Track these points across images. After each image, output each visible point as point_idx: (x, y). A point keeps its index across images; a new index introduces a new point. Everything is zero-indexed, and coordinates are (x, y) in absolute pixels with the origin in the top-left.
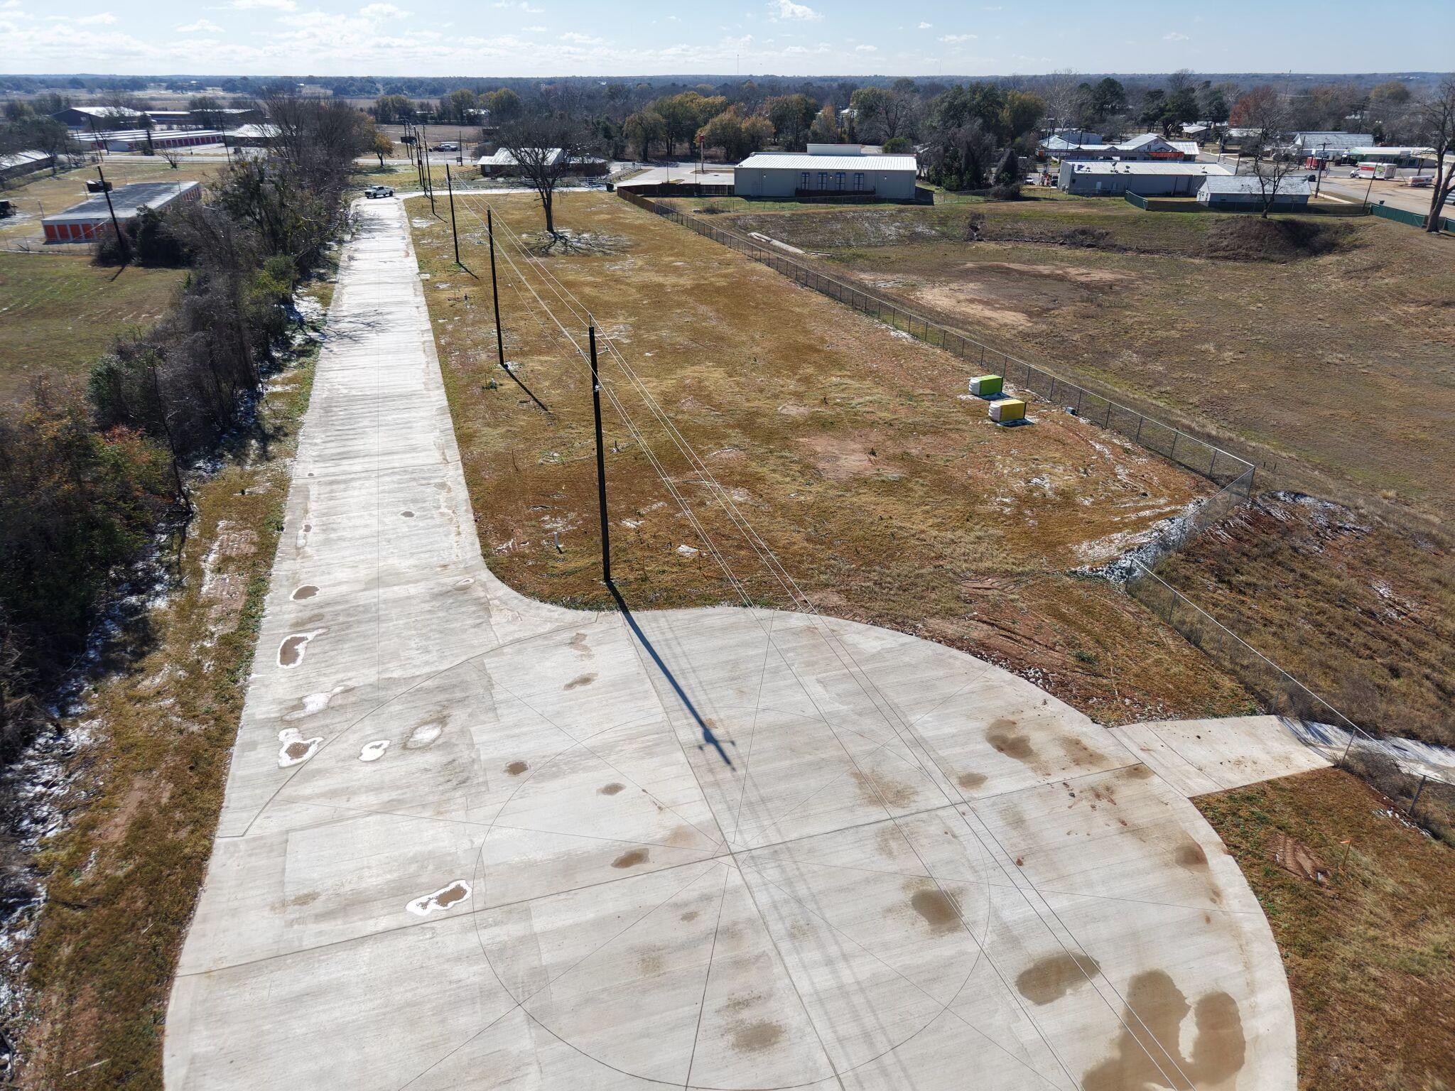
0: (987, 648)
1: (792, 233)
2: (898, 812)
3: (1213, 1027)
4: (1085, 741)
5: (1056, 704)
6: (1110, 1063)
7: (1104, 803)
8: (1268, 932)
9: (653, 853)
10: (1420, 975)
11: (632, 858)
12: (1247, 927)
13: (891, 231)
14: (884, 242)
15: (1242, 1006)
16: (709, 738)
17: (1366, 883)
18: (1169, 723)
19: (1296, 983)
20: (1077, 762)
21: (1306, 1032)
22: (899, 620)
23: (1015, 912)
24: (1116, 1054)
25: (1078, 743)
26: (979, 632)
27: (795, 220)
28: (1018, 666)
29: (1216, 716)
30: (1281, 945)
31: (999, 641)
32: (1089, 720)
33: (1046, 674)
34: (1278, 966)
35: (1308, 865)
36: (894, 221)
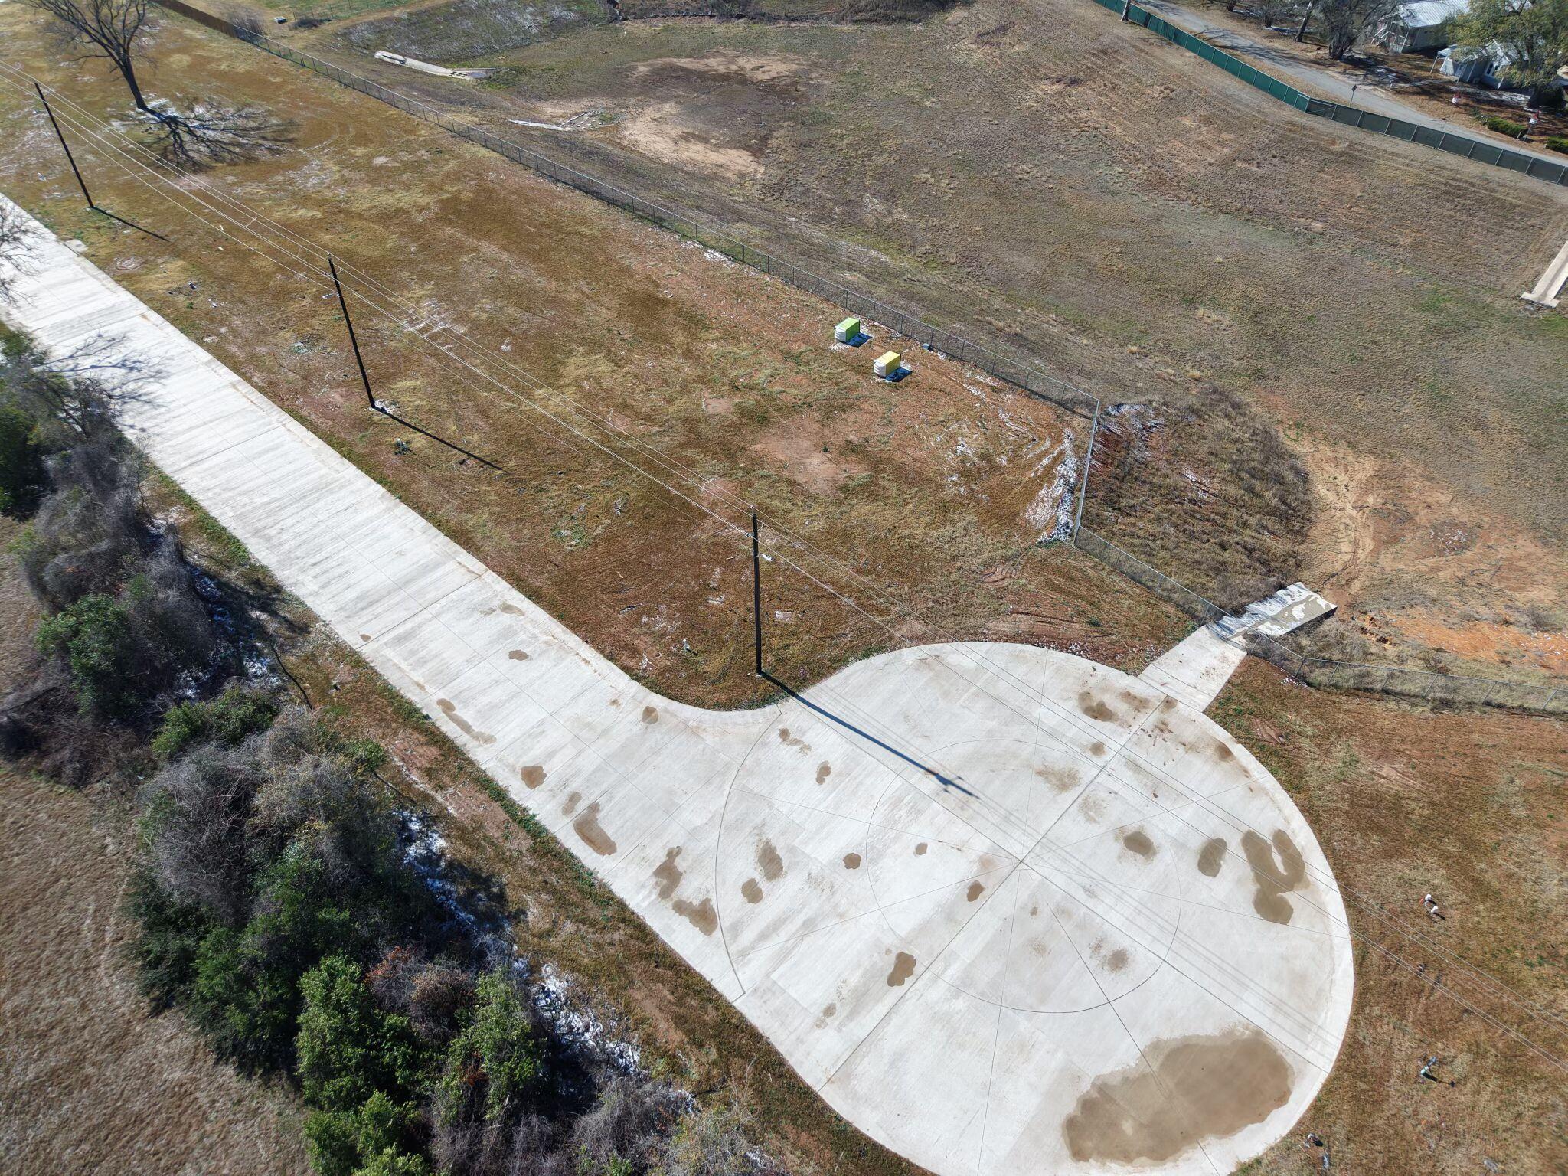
0: (1038, 636)
2: (1079, 789)
3: (1284, 851)
4: (1133, 692)
5: (1102, 669)
6: (1259, 892)
7: (1167, 735)
8: (1278, 785)
9: (982, 882)
10: (1345, 781)
11: (975, 891)
12: (1268, 786)
13: (528, 21)
14: (527, 39)
15: (1289, 832)
16: (945, 781)
17: (1299, 733)
18: (1162, 658)
19: (1303, 810)
20: (1137, 710)
21: (1318, 833)
22: (971, 631)
23: (1174, 828)
24: (1258, 886)
25: (1129, 694)
26: (1025, 624)
28: (1063, 646)
29: (1180, 640)
30: (1287, 791)
31: (1040, 628)
32: (1124, 674)
33: (1082, 646)
34: (1291, 803)
35: (1273, 734)
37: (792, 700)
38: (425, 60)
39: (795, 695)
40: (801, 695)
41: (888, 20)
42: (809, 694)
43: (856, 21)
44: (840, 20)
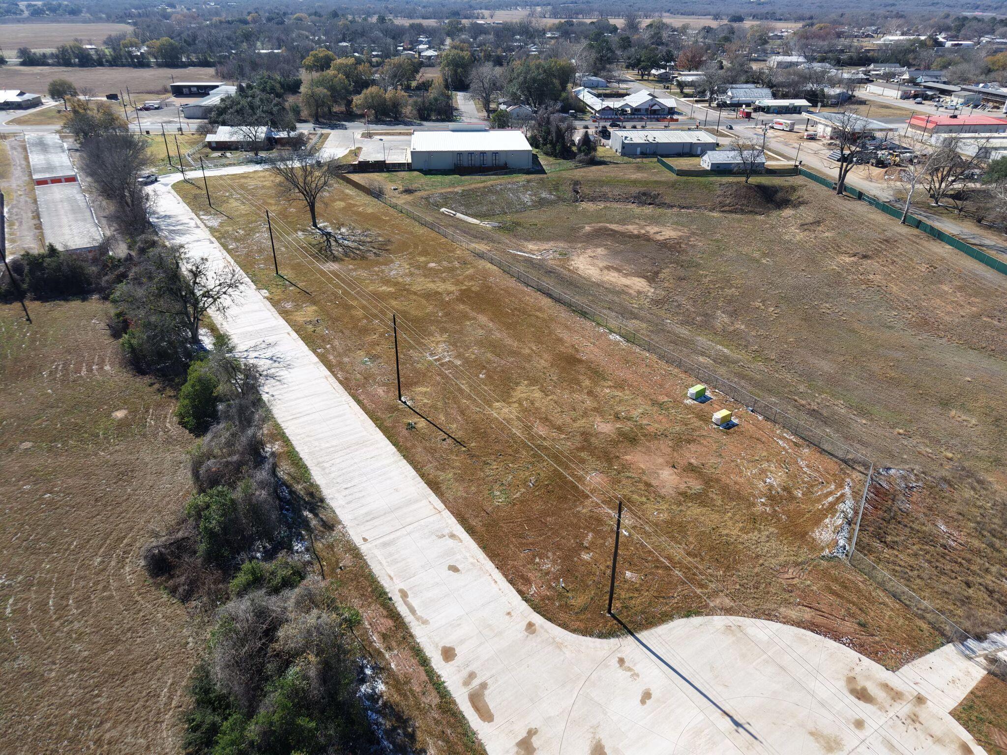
0: (817, 626)
1: (468, 206)
4: (891, 684)
5: (867, 662)
7: (917, 725)
13: (527, 198)
14: (525, 208)
16: (737, 724)
18: (916, 662)
20: (894, 699)
22: (767, 612)
25: (887, 685)
26: (808, 615)
27: (466, 195)
28: (837, 637)
29: (931, 651)
31: (819, 620)
32: (883, 668)
33: (851, 640)
36: (527, 190)
37: (630, 638)
38: (466, 214)
39: (632, 634)
40: (637, 635)
41: (742, 212)
42: (643, 635)
43: (722, 211)
44: (712, 210)
